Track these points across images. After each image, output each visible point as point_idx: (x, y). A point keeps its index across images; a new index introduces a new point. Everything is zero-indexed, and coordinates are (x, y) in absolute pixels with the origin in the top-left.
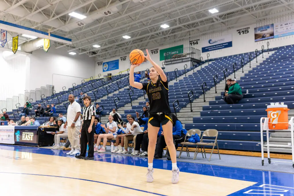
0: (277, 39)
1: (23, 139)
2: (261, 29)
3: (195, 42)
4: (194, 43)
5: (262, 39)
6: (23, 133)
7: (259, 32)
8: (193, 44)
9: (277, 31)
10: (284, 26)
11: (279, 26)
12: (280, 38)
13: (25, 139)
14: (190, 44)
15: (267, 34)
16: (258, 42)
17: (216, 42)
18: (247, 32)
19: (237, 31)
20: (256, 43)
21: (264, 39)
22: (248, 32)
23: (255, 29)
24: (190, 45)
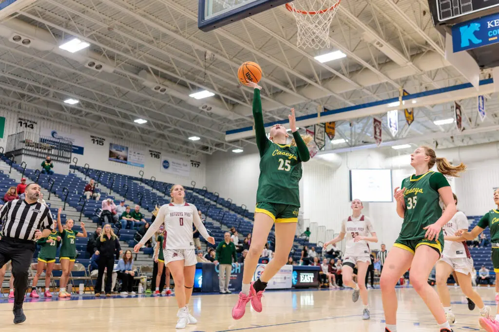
0: (129, 166)
1: (301, 281)
2: (116, 146)
3: (29, 123)
4: (26, 124)
5: (115, 160)
6: (301, 274)
7: (114, 150)
8: (24, 125)
9: (130, 157)
10: (136, 154)
11: (133, 153)
12: (131, 166)
13: (304, 281)
14: (19, 122)
15: (122, 156)
16: (112, 162)
17: (62, 139)
18: (101, 144)
19: (92, 137)
20: (110, 161)
21: (118, 160)
22: (103, 144)
23: (111, 144)
24: (19, 124)
